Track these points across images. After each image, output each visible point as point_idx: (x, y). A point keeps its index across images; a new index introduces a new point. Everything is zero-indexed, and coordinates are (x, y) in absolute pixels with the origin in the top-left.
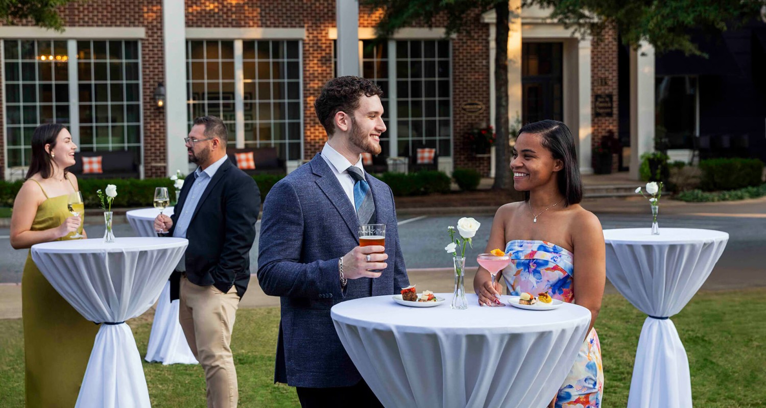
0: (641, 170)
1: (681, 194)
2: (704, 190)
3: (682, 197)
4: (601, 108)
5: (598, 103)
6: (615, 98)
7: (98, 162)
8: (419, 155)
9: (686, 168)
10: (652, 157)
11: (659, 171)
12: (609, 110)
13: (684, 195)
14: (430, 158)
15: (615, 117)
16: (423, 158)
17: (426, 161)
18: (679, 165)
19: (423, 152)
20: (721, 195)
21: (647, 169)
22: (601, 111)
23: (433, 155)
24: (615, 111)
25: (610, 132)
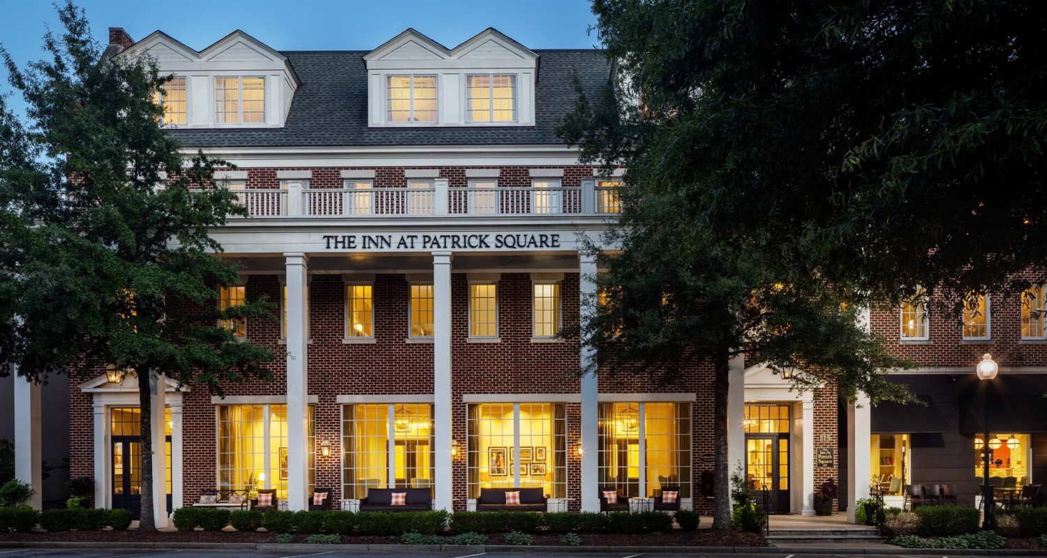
0: (858, 516)
1: (897, 539)
2: (920, 536)
3: (897, 542)
4: (822, 459)
5: (820, 456)
6: (835, 452)
7: (403, 497)
8: (664, 496)
9: (902, 514)
10: (868, 502)
11: (875, 516)
12: (831, 462)
13: (901, 540)
14: (672, 499)
15: (835, 467)
16: (667, 499)
17: (669, 501)
18: (895, 511)
19: (667, 494)
20: (939, 541)
21: (863, 513)
22: (822, 462)
23: (675, 496)
24: (835, 462)
25: (831, 480)
